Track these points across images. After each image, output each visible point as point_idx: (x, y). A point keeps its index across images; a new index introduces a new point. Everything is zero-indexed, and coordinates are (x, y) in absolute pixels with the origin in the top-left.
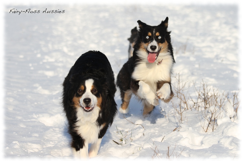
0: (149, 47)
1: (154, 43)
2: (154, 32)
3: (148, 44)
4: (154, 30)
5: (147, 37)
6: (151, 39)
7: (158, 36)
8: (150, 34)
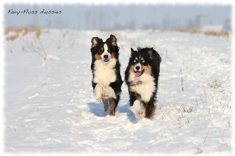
0: (135, 67)
1: (139, 65)
2: (140, 57)
3: (135, 65)
4: (140, 56)
5: (135, 61)
6: (137, 62)
7: (142, 61)
8: (137, 58)
